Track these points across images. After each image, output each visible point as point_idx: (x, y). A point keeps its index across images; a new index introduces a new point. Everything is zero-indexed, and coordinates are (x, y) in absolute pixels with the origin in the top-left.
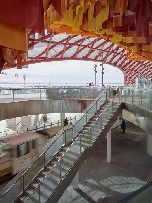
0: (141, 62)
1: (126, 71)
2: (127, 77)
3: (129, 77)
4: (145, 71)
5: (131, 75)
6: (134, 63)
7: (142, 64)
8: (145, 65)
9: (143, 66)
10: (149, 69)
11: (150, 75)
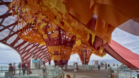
0: (36, 45)
1: (21, 52)
2: (23, 58)
3: (25, 58)
4: (39, 54)
5: (27, 57)
6: (29, 45)
7: (37, 47)
8: (40, 49)
9: (38, 49)
10: (43, 52)
11: (43, 57)
